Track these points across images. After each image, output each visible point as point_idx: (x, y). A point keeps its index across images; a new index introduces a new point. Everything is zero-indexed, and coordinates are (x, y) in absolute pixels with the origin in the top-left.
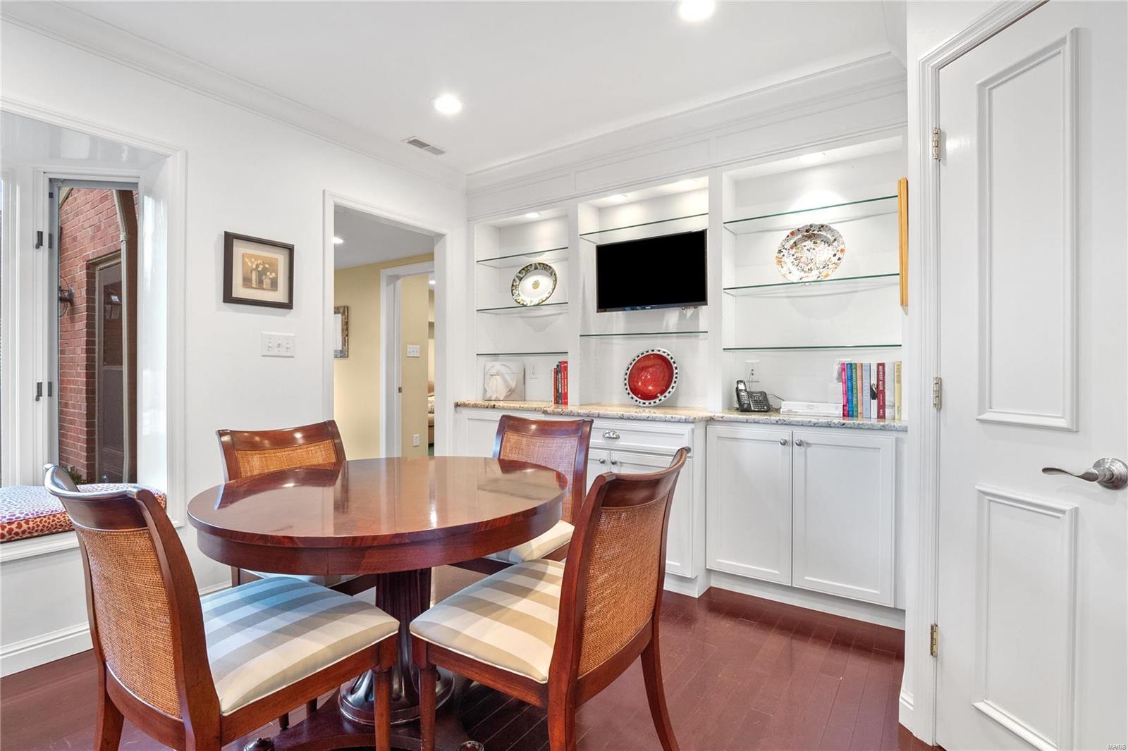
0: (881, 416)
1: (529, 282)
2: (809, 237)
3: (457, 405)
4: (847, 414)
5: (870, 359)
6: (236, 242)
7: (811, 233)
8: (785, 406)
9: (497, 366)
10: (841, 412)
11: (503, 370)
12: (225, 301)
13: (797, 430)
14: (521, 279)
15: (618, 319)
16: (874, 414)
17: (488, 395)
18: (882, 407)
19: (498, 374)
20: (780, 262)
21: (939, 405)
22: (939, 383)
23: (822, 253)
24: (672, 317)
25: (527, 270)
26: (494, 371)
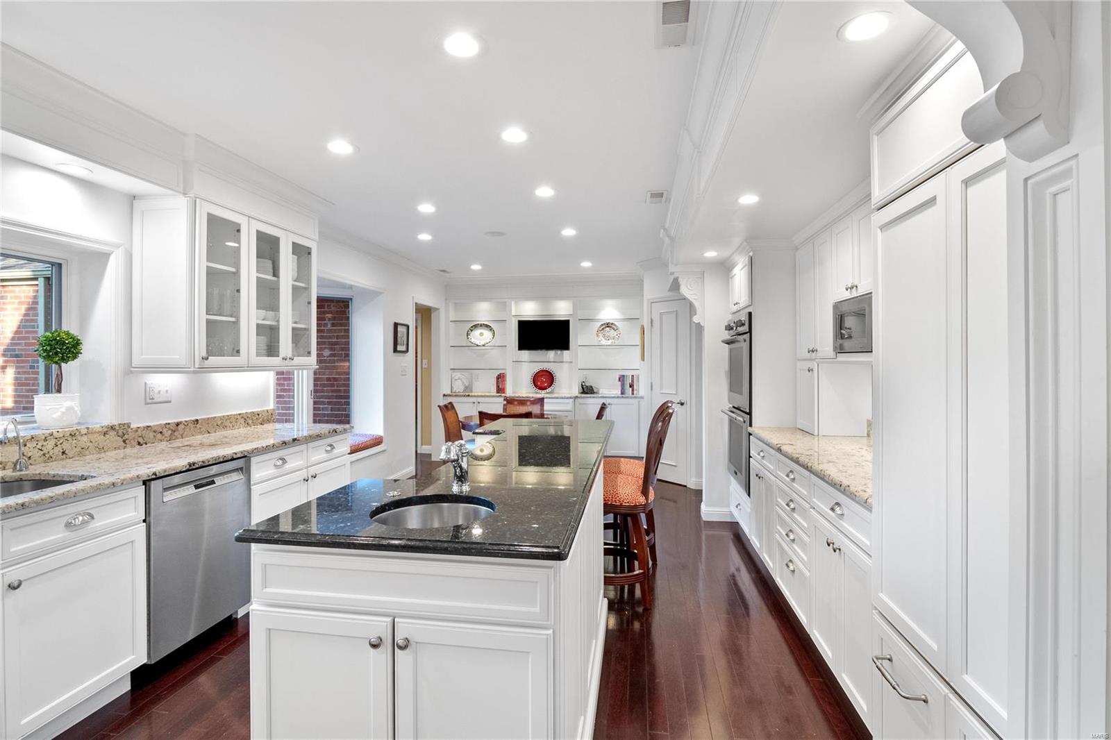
0: (633, 394)
1: (477, 332)
2: (608, 327)
3: (444, 395)
4: (622, 394)
5: (629, 373)
6: (399, 326)
7: (608, 325)
8: (601, 391)
9: (457, 375)
10: (620, 393)
11: (462, 377)
12: (394, 352)
13: (607, 399)
14: (472, 331)
15: (526, 354)
16: (631, 393)
17: (454, 391)
18: (633, 390)
19: (459, 379)
20: (598, 336)
21: (652, 389)
22: (652, 384)
23: (612, 333)
24: (551, 354)
25: (476, 326)
26: (457, 378)
